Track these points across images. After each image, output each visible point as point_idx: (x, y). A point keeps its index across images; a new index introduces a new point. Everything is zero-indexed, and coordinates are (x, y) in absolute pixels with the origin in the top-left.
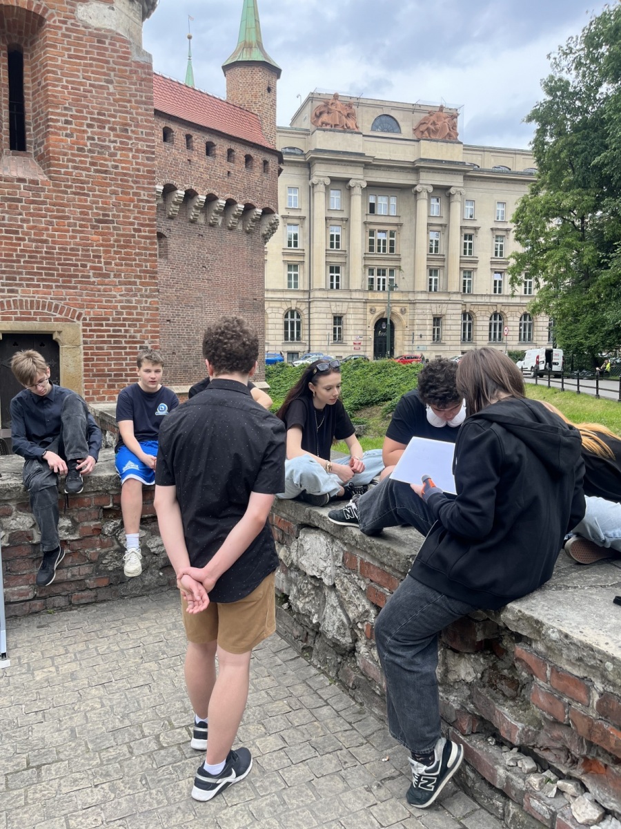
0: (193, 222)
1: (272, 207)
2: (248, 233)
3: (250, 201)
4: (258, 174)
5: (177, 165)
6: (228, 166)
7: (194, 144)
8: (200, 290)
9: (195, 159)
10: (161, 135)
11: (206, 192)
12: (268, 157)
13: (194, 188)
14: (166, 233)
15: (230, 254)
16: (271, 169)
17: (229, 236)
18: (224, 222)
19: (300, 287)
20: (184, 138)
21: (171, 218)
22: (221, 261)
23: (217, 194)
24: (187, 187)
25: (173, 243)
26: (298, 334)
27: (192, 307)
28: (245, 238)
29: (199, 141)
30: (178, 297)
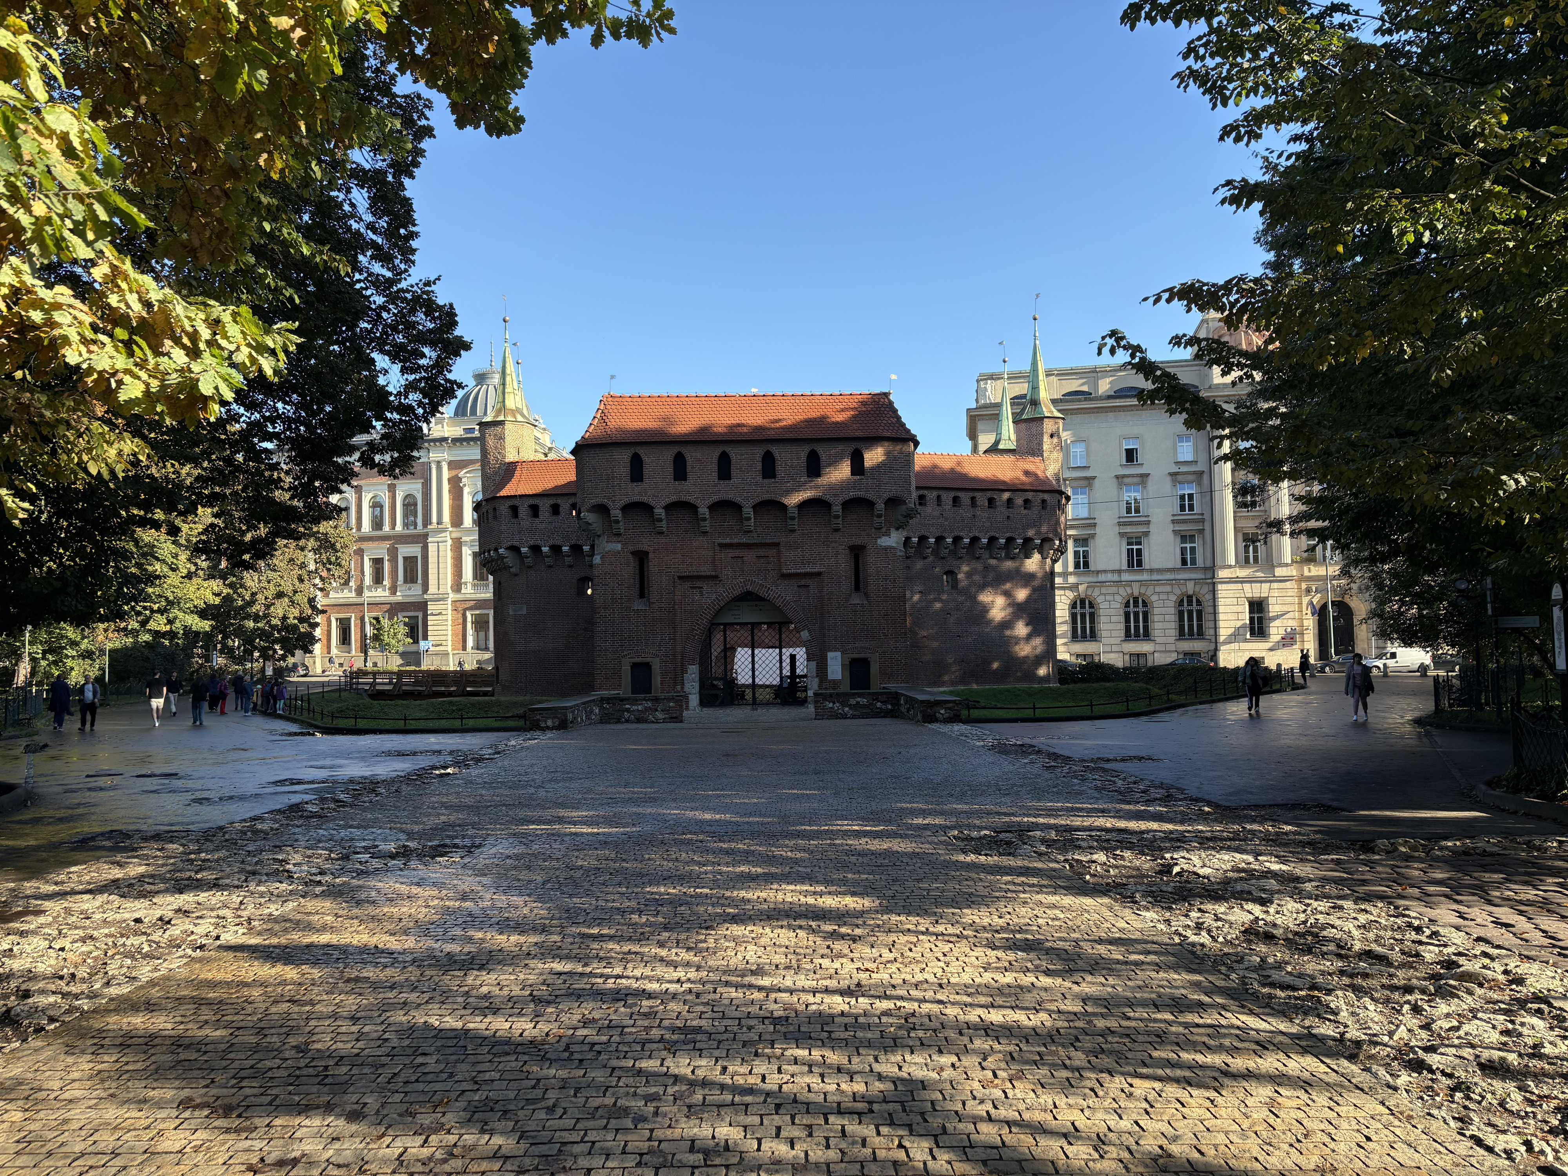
0: (979, 556)
1: (1051, 536)
3: (1028, 535)
4: (1037, 512)
5: (963, 521)
6: (1008, 512)
7: (977, 502)
8: (984, 610)
9: (978, 513)
10: (951, 502)
11: (988, 536)
12: (1045, 497)
13: (977, 535)
14: (957, 570)
15: (1013, 578)
16: (1049, 505)
17: (1012, 564)
18: (1008, 554)
19: (1200, 562)
20: (969, 501)
21: (961, 557)
22: (1004, 585)
23: (998, 535)
24: (971, 535)
25: (962, 577)
26: (1200, 626)
27: (979, 624)
29: (982, 500)
30: (967, 617)
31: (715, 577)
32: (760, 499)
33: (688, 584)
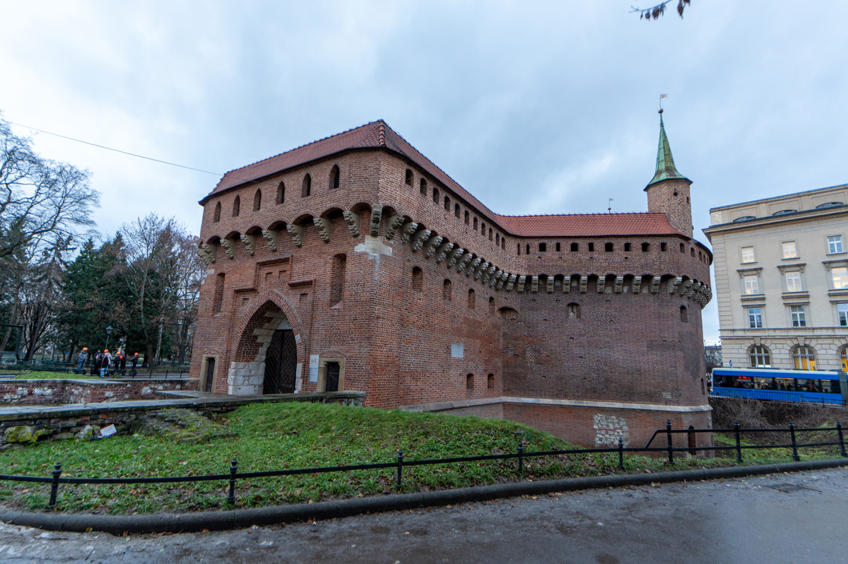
0: (601, 293)
1: (672, 273)
2: (654, 293)
3: (647, 272)
4: (656, 253)
5: (581, 263)
6: (624, 254)
7: (595, 247)
8: (607, 337)
9: (596, 256)
10: (569, 248)
11: (605, 274)
12: (665, 240)
13: (595, 273)
14: (580, 303)
15: (637, 310)
16: (670, 247)
17: (634, 298)
18: (630, 290)
20: (587, 247)
21: (583, 293)
22: (628, 316)
23: (615, 273)
24: (589, 273)
25: (584, 309)
27: (601, 348)
28: (651, 298)
29: (599, 245)
30: (588, 342)
31: (253, 290)
32: (272, 222)
33: (241, 297)
